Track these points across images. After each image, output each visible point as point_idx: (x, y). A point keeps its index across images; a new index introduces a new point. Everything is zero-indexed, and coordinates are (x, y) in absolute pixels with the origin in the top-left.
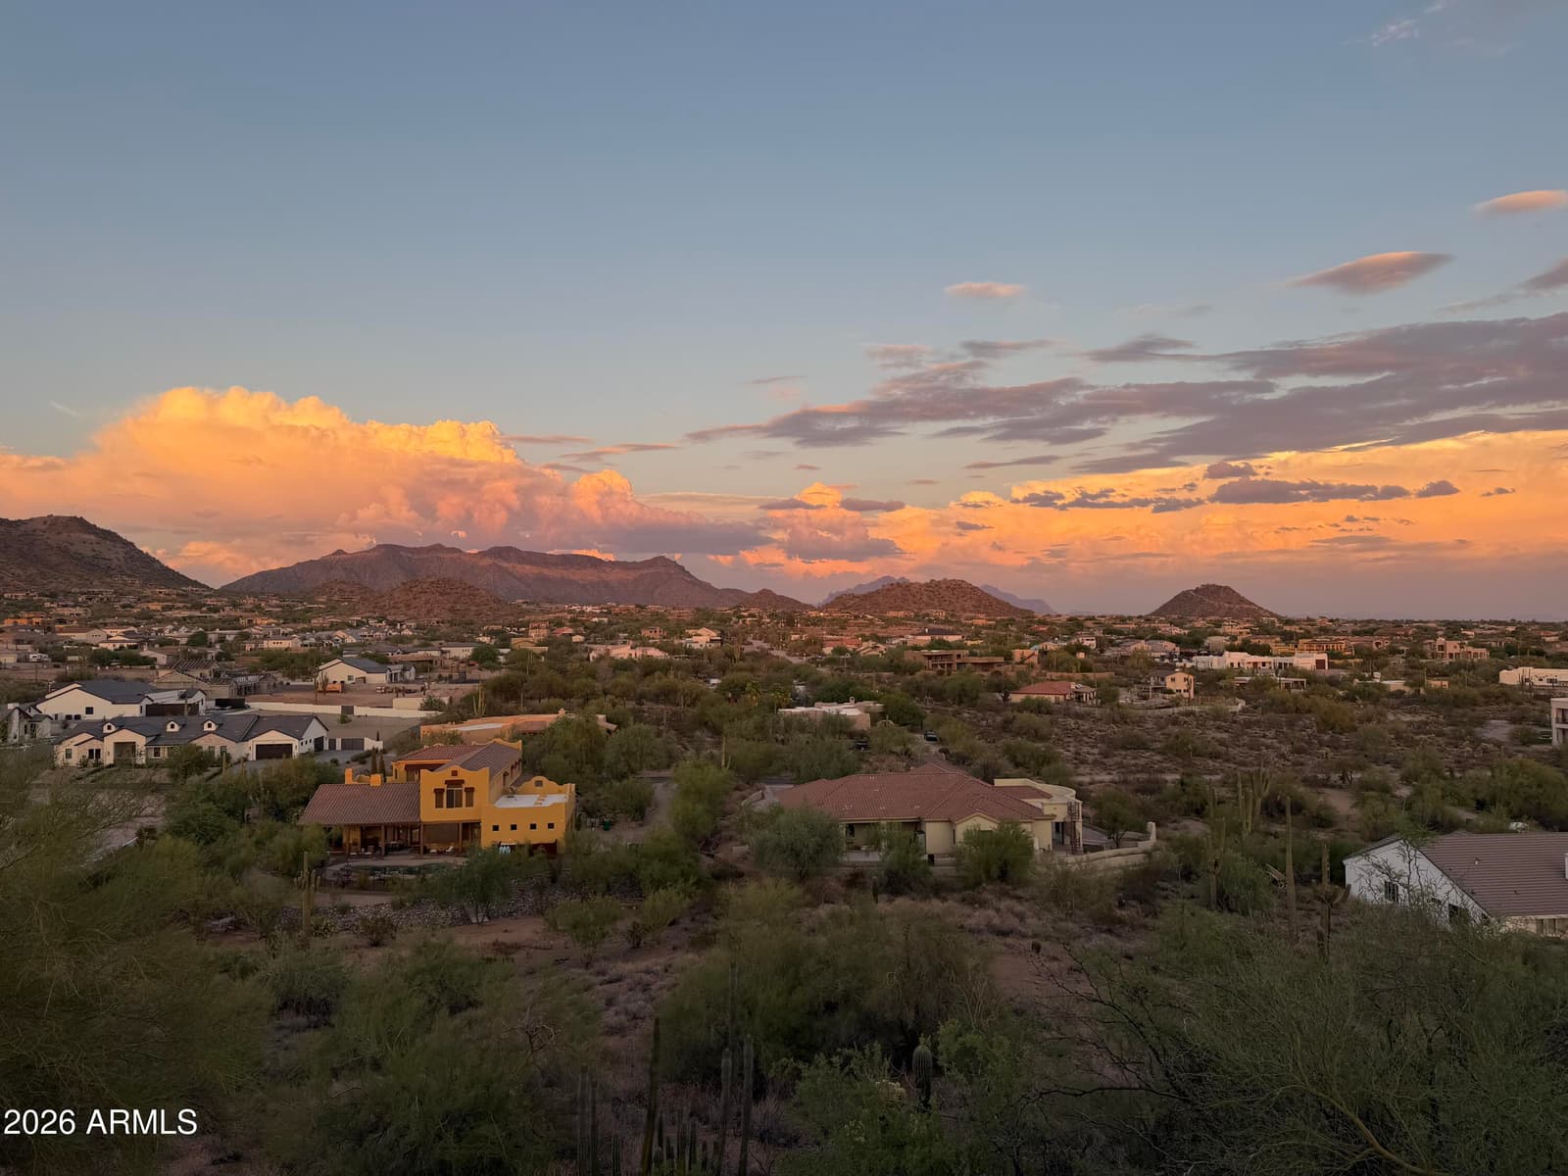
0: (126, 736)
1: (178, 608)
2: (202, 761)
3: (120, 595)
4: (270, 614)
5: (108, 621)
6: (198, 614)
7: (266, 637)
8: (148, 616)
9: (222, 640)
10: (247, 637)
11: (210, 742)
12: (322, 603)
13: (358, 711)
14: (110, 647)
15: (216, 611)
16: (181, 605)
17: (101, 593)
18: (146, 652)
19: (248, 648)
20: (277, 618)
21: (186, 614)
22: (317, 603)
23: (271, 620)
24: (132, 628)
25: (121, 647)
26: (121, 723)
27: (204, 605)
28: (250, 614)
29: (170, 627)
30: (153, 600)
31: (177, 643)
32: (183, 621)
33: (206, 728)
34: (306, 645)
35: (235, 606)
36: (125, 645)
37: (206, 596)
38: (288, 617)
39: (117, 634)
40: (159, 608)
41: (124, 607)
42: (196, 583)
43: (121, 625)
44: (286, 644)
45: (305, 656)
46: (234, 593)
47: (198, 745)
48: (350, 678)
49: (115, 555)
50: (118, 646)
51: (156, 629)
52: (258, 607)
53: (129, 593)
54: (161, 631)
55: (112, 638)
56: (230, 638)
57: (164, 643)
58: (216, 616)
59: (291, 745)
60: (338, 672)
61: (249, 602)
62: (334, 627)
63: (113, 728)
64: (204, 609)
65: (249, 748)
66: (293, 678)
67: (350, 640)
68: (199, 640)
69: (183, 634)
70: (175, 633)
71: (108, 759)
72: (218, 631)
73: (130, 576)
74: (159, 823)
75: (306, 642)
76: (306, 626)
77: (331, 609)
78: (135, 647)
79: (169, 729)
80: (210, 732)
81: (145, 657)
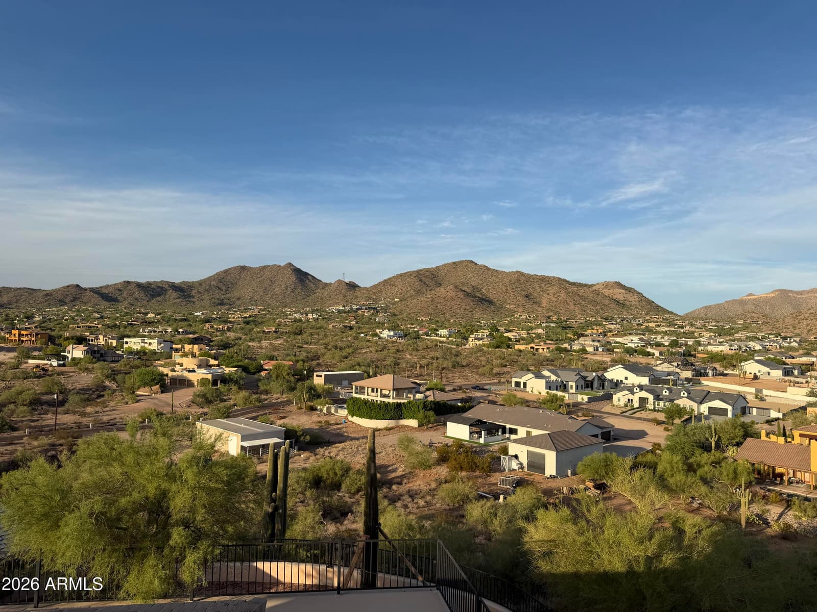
0: (644, 394)
1: (663, 326)
2: (680, 411)
3: (635, 318)
4: (710, 330)
5: (631, 332)
6: (673, 329)
7: (709, 344)
8: (649, 330)
9: (686, 344)
10: (699, 343)
11: (684, 402)
12: (741, 324)
13: (765, 392)
14: (633, 346)
15: (682, 327)
16: (664, 324)
17: (627, 318)
18: (649, 350)
19: (700, 349)
20: (715, 332)
21: (667, 329)
22: (738, 324)
23: (712, 334)
24: (642, 336)
25: (638, 346)
26: (641, 388)
27: (676, 325)
28: (700, 330)
29: (660, 336)
30: (651, 322)
31: (664, 345)
32: (665, 333)
33: (682, 395)
34: (732, 350)
35: (692, 325)
36: (639, 345)
37: (677, 320)
38: (720, 332)
39: (635, 339)
40: (654, 326)
41: (638, 325)
42: (672, 313)
43: (637, 334)
44: (720, 348)
45: (732, 356)
46: (691, 318)
47: (679, 403)
48: (759, 371)
49: (633, 299)
50: (636, 345)
51: (654, 337)
52: (704, 326)
53: (640, 318)
54: (656, 338)
55: (633, 341)
56: (690, 343)
57: (658, 345)
58: (682, 330)
59: (727, 409)
60: (751, 367)
61: (699, 323)
62: (749, 339)
63: (638, 389)
64: (676, 327)
65: (704, 408)
66: (726, 368)
67: (758, 347)
68: (674, 344)
69: (666, 341)
70: (663, 340)
71: (636, 405)
72: (683, 339)
73: (641, 309)
74: (663, 442)
75: (732, 348)
76: (731, 338)
77: (746, 328)
78: (644, 346)
79: (664, 393)
80: (684, 397)
81: (648, 352)
